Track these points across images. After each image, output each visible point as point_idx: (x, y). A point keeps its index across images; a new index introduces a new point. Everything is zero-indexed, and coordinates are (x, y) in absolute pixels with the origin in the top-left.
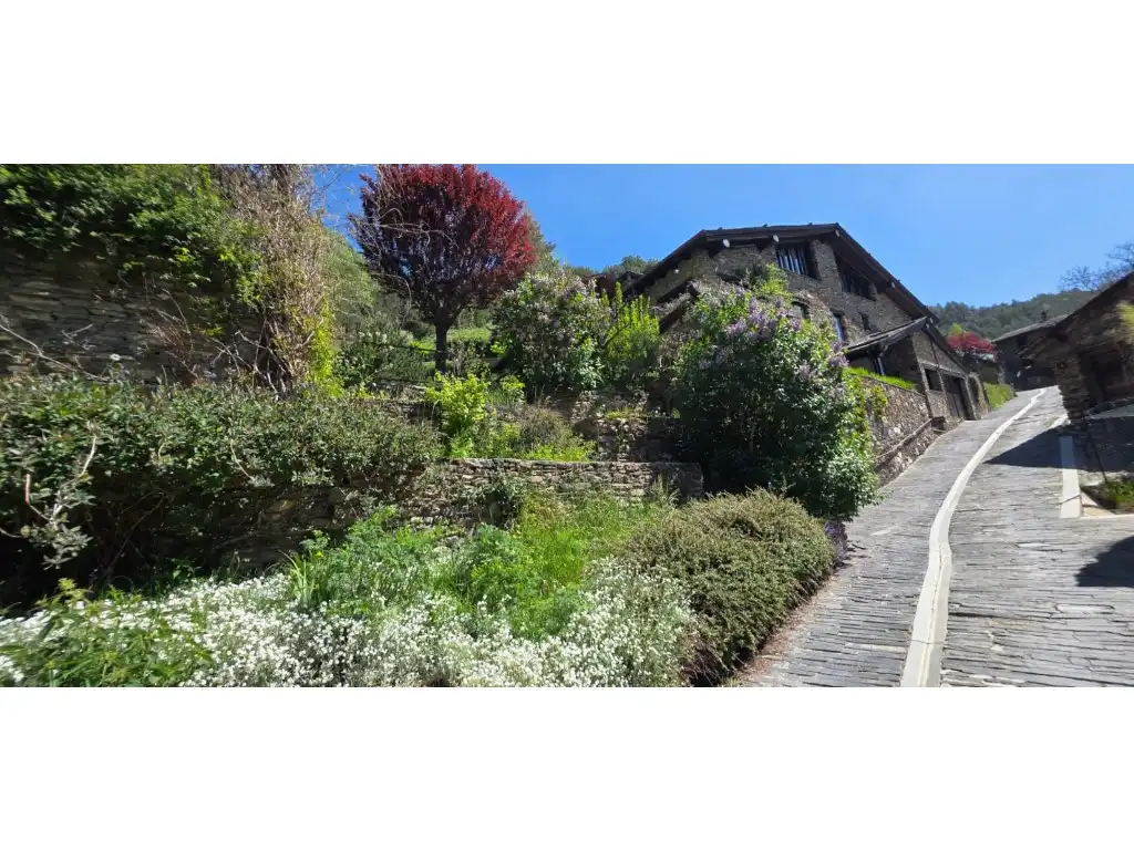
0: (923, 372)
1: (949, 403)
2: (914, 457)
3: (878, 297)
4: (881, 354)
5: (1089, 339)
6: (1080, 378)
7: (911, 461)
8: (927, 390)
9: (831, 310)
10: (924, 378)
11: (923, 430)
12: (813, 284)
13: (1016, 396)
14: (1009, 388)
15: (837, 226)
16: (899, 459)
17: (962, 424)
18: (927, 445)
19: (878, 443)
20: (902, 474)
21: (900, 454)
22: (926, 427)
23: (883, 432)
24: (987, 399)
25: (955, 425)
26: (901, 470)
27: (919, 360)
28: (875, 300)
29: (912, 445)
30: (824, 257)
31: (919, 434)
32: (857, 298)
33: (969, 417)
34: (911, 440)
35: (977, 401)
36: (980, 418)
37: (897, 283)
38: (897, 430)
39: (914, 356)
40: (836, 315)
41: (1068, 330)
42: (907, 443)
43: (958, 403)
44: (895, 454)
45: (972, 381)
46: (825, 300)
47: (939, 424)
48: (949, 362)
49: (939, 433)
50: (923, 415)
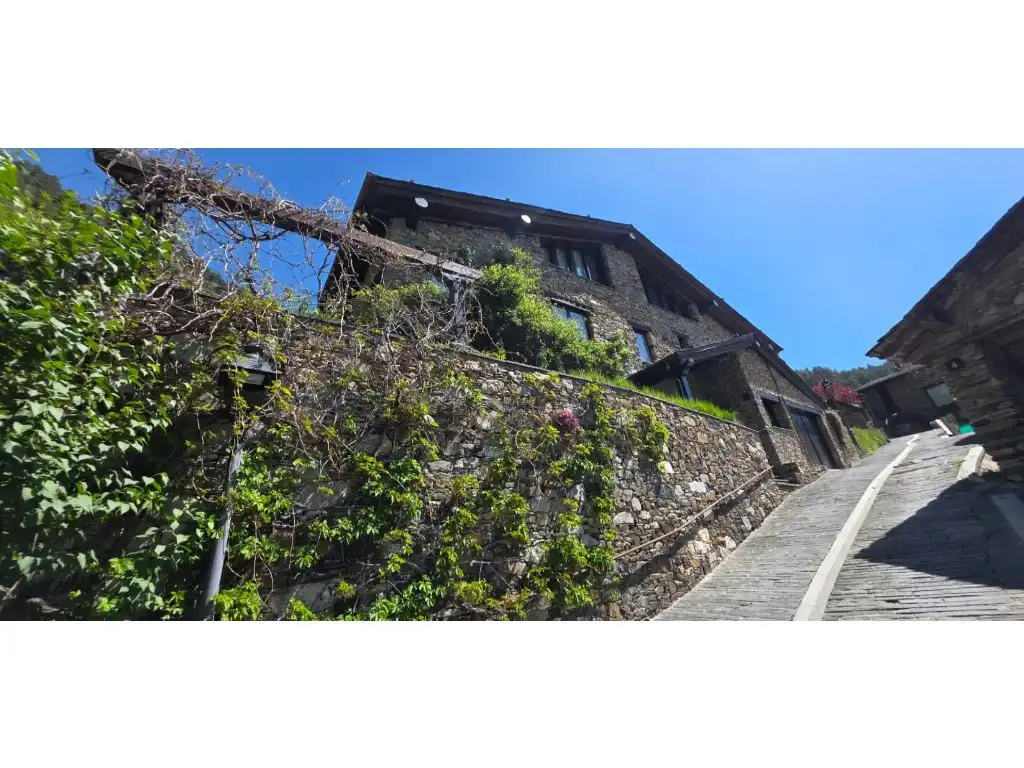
0: (759, 401)
1: (803, 445)
2: (740, 535)
3: (700, 318)
4: (686, 372)
5: (991, 315)
6: (995, 382)
7: (730, 543)
8: (768, 426)
9: (629, 323)
10: (762, 410)
11: (757, 484)
12: (602, 290)
13: (889, 442)
14: (879, 433)
15: (631, 228)
16: (701, 544)
17: (823, 476)
18: (768, 511)
19: (646, 515)
20: (708, 578)
21: (704, 533)
22: (764, 479)
23: (659, 489)
24: (854, 441)
25: (816, 475)
26: (705, 568)
27: (751, 386)
28: (697, 320)
29: (732, 513)
30: (620, 265)
31: (748, 491)
32: (670, 315)
33: (835, 464)
34: (732, 504)
35: (842, 444)
36: (850, 466)
37: (721, 301)
38: (698, 486)
39: (744, 381)
40: (638, 330)
41: (950, 302)
42: (721, 510)
43: (819, 447)
44: (692, 535)
45: (831, 418)
46: (619, 311)
47: (787, 475)
48: (795, 392)
49: (792, 489)
50: (758, 461)
